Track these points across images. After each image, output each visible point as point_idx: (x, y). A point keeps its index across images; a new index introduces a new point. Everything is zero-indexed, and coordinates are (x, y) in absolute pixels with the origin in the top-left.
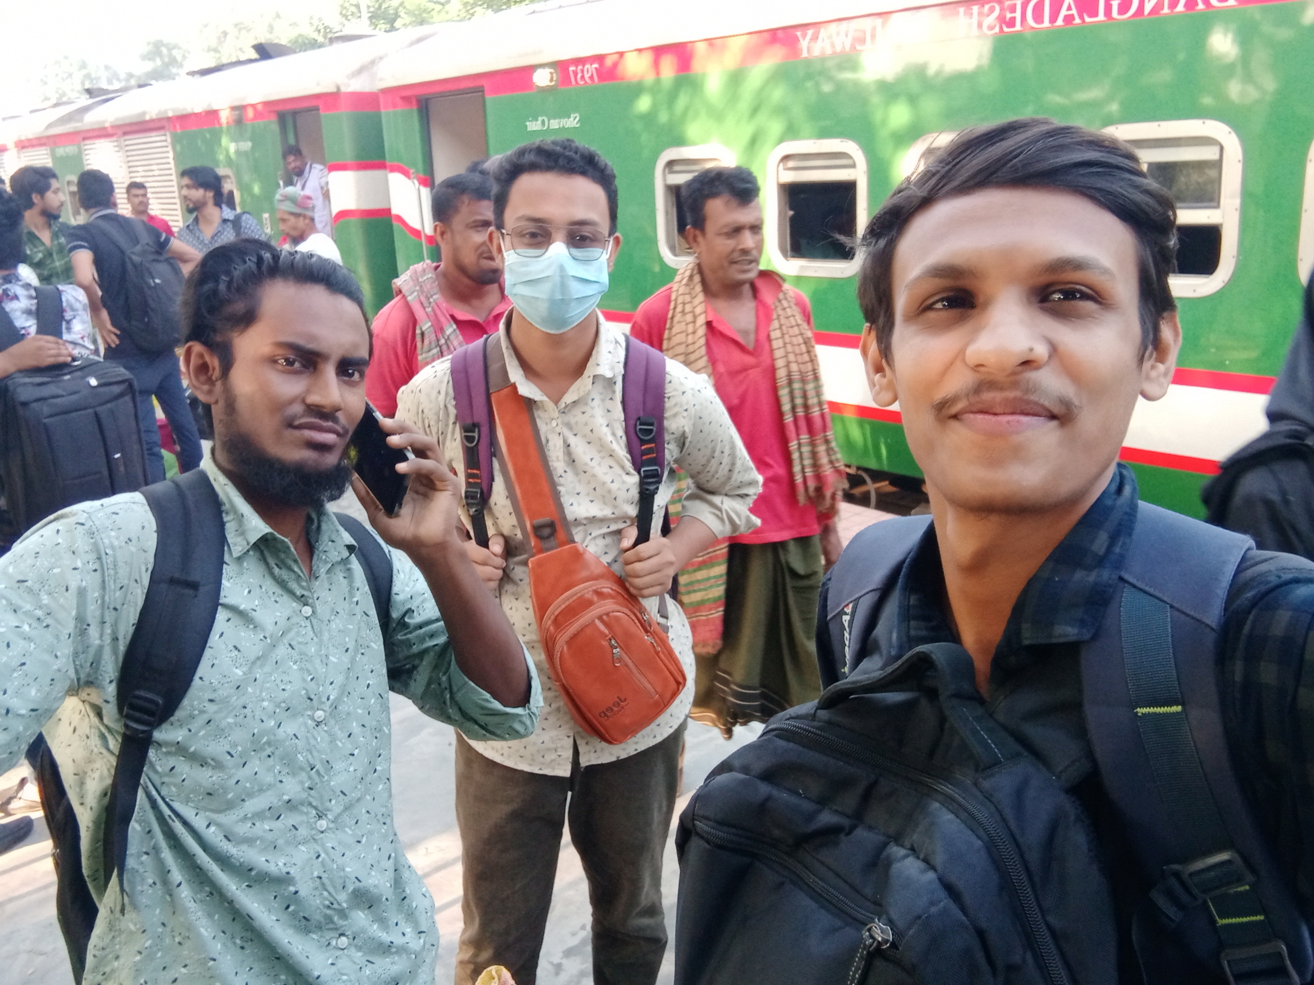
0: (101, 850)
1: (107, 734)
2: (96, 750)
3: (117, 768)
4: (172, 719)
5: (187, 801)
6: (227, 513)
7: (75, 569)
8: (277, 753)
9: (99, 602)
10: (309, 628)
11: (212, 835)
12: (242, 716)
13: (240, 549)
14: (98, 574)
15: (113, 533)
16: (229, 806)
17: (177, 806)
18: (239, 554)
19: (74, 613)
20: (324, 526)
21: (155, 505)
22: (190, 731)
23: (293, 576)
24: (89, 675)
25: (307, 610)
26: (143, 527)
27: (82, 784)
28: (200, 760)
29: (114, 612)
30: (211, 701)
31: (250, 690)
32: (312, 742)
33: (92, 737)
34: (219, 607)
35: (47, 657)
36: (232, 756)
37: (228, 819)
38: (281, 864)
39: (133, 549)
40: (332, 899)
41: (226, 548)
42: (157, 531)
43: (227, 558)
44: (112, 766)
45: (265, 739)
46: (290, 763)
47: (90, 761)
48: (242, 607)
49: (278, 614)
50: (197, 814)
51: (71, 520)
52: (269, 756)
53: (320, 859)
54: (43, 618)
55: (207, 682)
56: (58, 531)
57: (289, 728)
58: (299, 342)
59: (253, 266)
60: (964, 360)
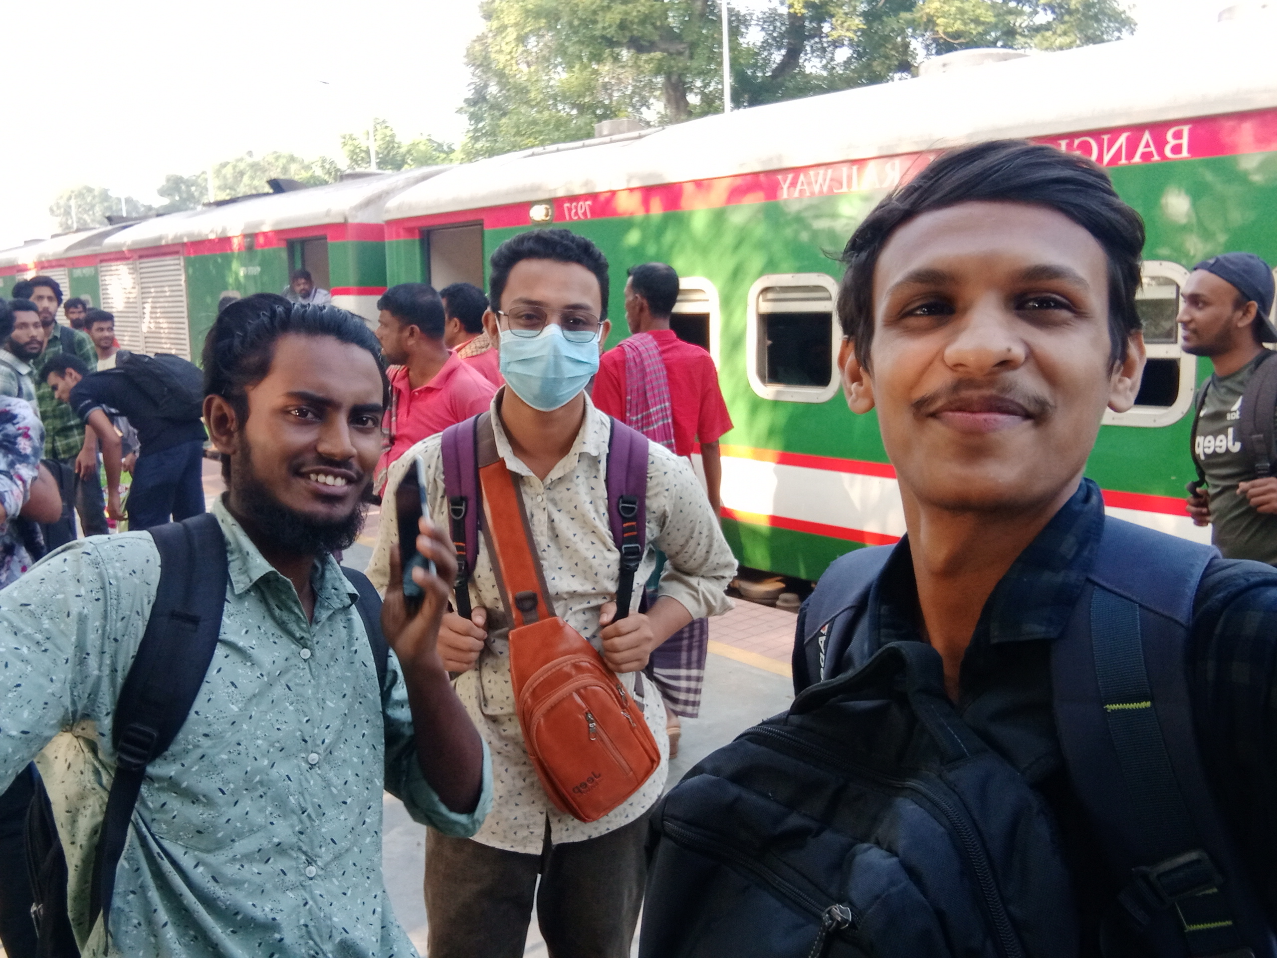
0: (88, 891)
1: (100, 769)
2: (89, 786)
3: (109, 805)
4: (166, 753)
5: (176, 839)
6: (232, 553)
7: (77, 596)
8: (269, 794)
9: (100, 632)
10: (307, 670)
11: (199, 875)
12: (236, 754)
13: (242, 586)
14: (101, 602)
15: (118, 565)
16: (219, 845)
17: (166, 844)
18: (241, 592)
19: (73, 639)
20: (328, 575)
21: (162, 543)
22: (183, 765)
23: (293, 617)
24: (85, 707)
25: (306, 653)
26: (148, 561)
27: (74, 821)
28: (192, 797)
29: (114, 644)
30: (206, 735)
31: (245, 726)
32: (305, 785)
33: (86, 773)
34: (219, 645)
35: (44, 681)
36: (223, 793)
37: (217, 859)
38: (267, 909)
39: (137, 582)
40: (316, 948)
41: (228, 586)
42: (161, 566)
43: (228, 596)
44: (104, 802)
45: (258, 778)
46: (281, 804)
47: (82, 797)
48: (241, 644)
49: (277, 654)
50: (185, 853)
51: (79, 550)
52: (261, 796)
53: (308, 907)
54: (42, 642)
55: (202, 716)
56: (65, 560)
57: (282, 769)
58: (310, 391)
59: (266, 320)
60: (943, 360)
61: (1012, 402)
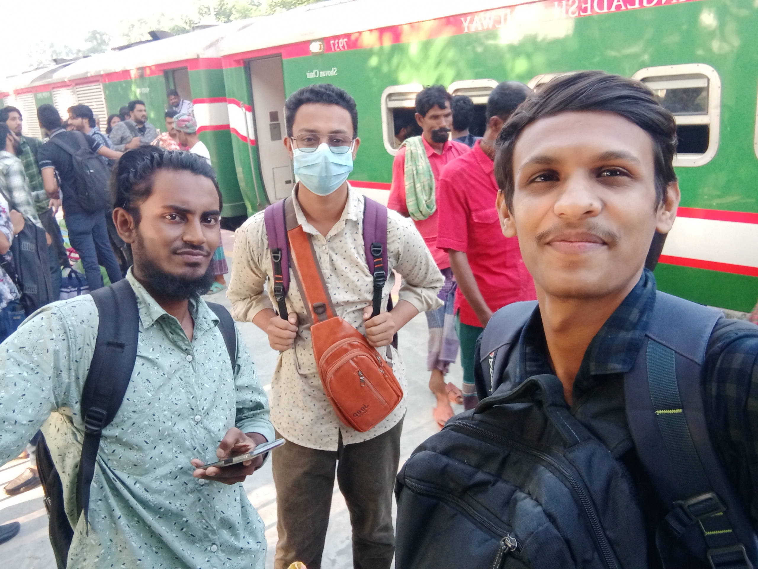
0: (75, 498)
1: (76, 432)
2: (70, 441)
3: (82, 452)
4: (112, 423)
5: (123, 469)
6: (140, 304)
7: (52, 339)
8: (174, 440)
9: (67, 358)
10: (191, 368)
11: (138, 489)
12: (152, 420)
13: (148, 323)
14: (65, 341)
15: (73, 318)
16: (147, 472)
17: (117, 472)
18: (147, 327)
19: (52, 365)
20: (200, 310)
21: (99, 302)
22: (123, 429)
23: (180, 338)
24: (64, 399)
25: (190, 358)
26: (90, 314)
27: (63, 460)
28: (130, 446)
29: (76, 363)
30: (134, 412)
31: (156, 405)
32: (194, 434)
33: (68, 434)
34: (137, 358)
35: (38, 391)
36: (147, 443)
37: (147, 479)
38: (178, 505)
39: (86, 327)
40: (207, 524)
41: (140, 323)
42: (99, 316)
43: (140, 329)
44: (80, 450)
45: (166, 433)
46: (181, 446)
47: (67, 447)
48: (150, 357)
49: (173, 360)
50: (129, 477)
51: (50, 312)
52: (169, 443)
53: (201, 501)
54: (34, 368)
55: (131, 401)
56: (42, 318)
57: (181, 426)
58: (178, 205)
59: (148, 162)
60: (553, 211)
61: (595, 236)
